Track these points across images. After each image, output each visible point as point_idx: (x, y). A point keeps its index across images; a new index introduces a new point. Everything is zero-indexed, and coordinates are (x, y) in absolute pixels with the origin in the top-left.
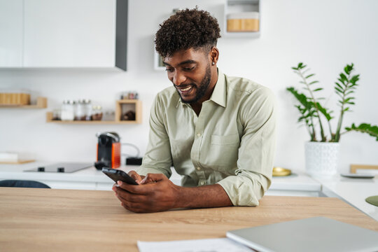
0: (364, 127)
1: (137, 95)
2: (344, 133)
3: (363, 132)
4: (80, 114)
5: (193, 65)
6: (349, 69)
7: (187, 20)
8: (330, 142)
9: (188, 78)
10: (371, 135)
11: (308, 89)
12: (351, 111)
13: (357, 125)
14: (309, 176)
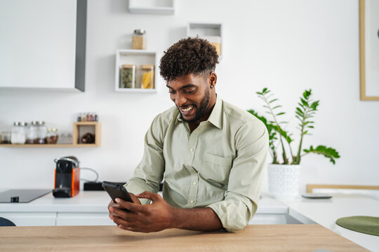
0: (321, 149)
1: (96, 116)
2: (303, 155)
3: (319, 154)
4: (32, 136)
5: (193, 89)
6: (308, 94)
7: (188, 49)
8: (292, 164)
9: (188, 100)
10: (326, 156)
11: (272, 113)
12: (310, 134)
13: (315, 148)
14: (273, 197)
